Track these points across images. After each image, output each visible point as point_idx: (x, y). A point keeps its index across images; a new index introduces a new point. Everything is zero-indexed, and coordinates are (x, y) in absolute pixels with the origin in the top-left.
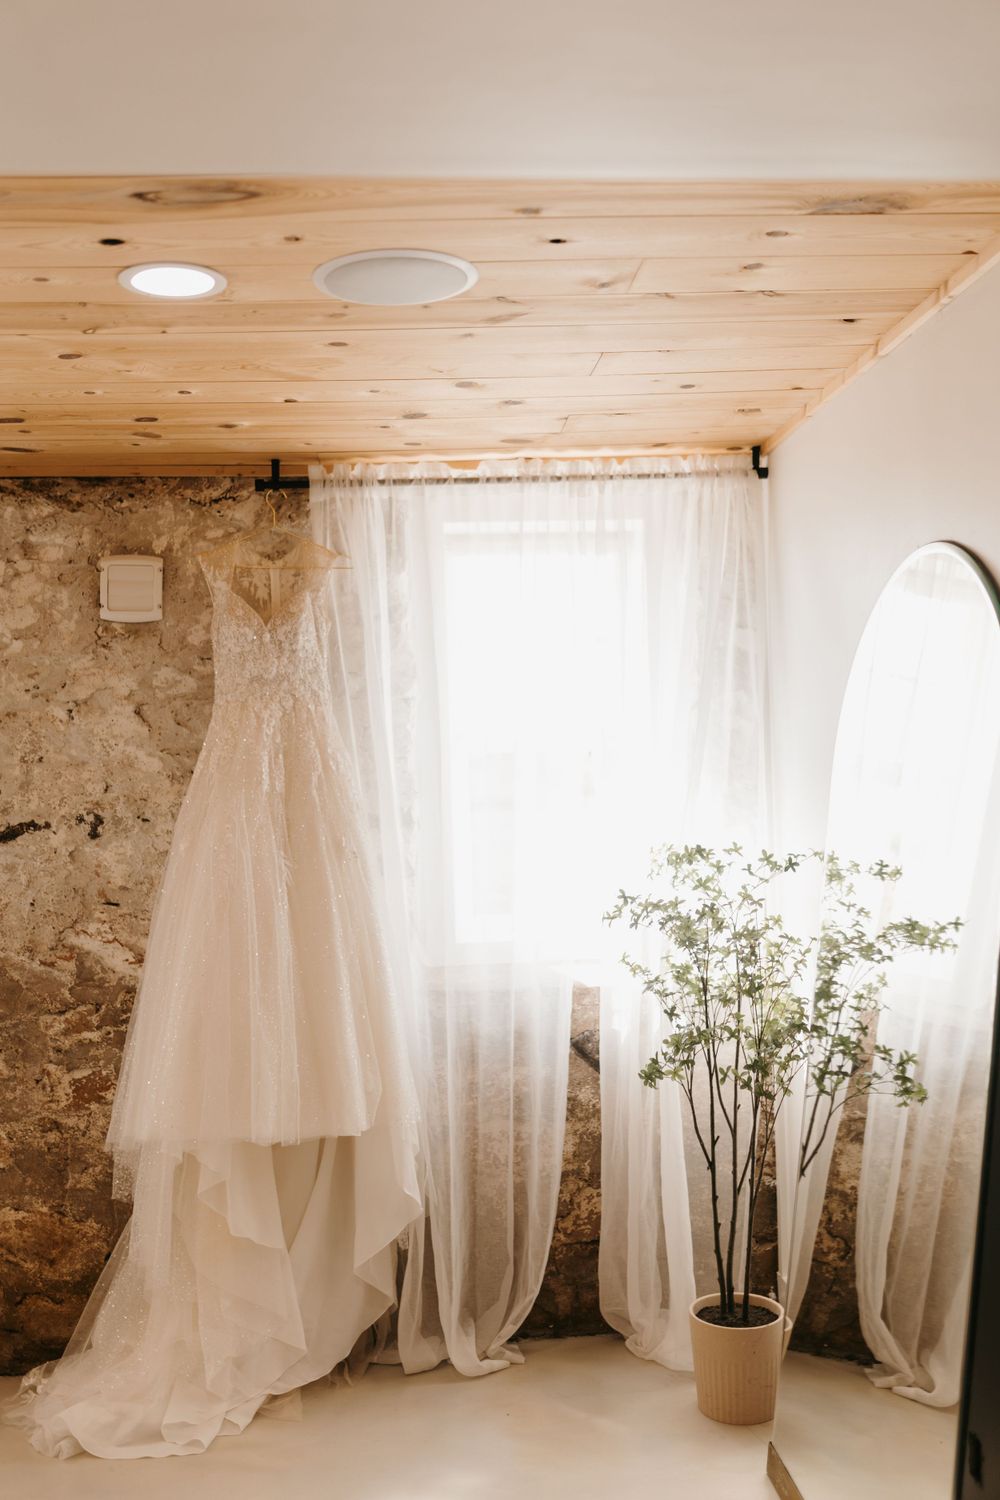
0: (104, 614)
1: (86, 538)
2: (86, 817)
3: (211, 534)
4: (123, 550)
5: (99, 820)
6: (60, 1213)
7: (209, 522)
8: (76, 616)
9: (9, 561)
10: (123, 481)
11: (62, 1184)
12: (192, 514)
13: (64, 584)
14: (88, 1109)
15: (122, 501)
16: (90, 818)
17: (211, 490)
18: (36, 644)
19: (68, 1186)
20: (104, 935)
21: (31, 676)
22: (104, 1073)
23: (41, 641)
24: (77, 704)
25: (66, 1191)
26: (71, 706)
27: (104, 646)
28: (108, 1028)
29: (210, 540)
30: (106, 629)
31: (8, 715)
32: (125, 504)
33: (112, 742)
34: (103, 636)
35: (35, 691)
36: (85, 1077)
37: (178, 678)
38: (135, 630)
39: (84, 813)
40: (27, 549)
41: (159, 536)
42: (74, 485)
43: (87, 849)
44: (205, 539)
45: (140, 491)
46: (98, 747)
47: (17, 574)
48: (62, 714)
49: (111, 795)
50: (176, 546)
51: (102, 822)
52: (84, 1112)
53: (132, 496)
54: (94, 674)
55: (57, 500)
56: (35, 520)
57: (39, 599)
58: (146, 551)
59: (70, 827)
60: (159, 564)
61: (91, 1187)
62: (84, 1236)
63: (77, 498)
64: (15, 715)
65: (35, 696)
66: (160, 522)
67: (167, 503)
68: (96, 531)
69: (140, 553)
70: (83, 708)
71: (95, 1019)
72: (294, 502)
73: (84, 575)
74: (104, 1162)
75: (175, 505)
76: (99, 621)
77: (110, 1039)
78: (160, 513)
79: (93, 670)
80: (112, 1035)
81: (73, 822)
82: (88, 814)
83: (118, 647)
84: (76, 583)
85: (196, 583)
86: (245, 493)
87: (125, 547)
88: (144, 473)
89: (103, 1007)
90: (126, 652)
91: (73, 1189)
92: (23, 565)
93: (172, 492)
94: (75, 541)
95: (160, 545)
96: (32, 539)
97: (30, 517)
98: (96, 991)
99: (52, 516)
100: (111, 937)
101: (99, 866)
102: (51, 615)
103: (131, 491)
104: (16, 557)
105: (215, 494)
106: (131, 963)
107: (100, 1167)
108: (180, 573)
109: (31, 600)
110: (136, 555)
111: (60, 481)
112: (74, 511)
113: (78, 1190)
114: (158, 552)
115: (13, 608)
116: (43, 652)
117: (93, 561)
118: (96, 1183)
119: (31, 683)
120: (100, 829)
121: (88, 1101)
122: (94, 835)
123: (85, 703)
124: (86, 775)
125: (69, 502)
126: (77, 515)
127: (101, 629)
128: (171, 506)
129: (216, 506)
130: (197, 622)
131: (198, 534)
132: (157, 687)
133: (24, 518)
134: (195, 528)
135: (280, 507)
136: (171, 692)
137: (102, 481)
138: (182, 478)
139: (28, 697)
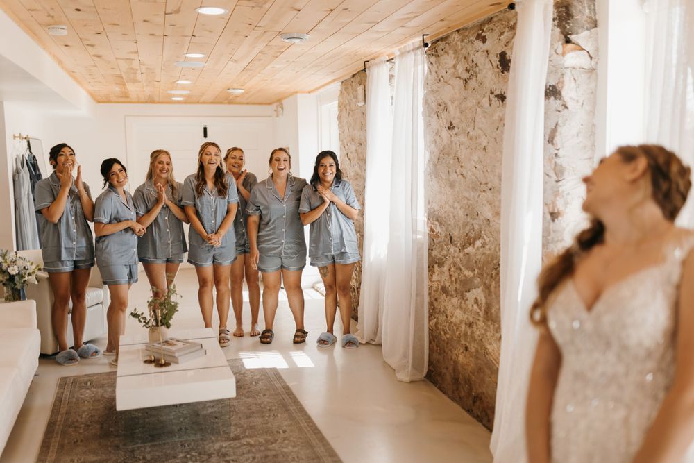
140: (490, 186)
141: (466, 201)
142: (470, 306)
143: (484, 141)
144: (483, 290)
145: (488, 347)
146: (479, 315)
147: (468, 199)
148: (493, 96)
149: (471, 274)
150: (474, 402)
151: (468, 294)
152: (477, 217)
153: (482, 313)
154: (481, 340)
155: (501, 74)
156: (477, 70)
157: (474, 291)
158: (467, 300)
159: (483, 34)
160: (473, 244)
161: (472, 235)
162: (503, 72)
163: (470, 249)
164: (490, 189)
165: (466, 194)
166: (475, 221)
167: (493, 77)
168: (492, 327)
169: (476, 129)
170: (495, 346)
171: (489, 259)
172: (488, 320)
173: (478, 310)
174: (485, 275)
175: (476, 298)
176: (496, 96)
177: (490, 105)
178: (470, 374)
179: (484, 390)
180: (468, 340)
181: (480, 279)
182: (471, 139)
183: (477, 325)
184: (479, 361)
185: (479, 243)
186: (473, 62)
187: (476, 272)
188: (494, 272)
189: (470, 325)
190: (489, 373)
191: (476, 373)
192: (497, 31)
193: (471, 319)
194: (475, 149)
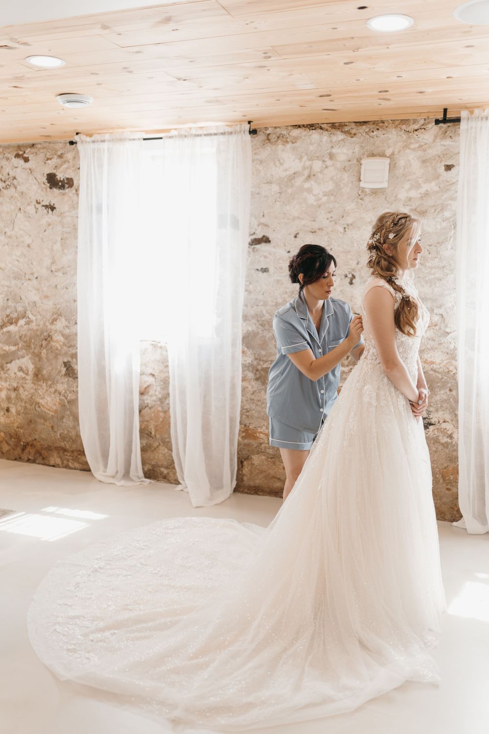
0: (362, 184)
1: (357, 150)
2: (348, 275)
3: (412, 146)
4: (373, 155)
5: (354, 277)
7: (412, 141)
8: (350, 185)
9: (323, 161)
10: (374, 123)
12: (405, 137)
13: (346, 171)
15: (373, 132)
16: (350, 276)
17: (414, 125)
18: (332, 198)
21: (329, 212)
23: (335, 197)
24: (348, 225)
26: (345, 226)
27: (361, 199)
29: (412, 149)
30: (362, 191)
31: (319, 229)
32: (375, 133)
33: (362, 243)
34: (362, 194)
35: (331, 219)
38: (375, 192)
39: (348, 273)
40: (331, 156)
41: (389, 148)
42: (353, 125)
43: (348, 289)
44: (409, 148)
45: (382, 127)
46: (355, 245)
47: (326, 167)
48: (342, 230)
49: (359, 266)
50: (396, 152)
51: (355, 278)
53: (378, 129)
54: (356, 212)
55: (345, 132)
56: (335, 142)
57: (335, 178)
58: (382, 155)
59: (342, 279)
60: (388, 161)
63: (354, 131)
64: (322, 229)
65: (331, 221)
66: (390, 141)
67: (394, 132)
68: (361, 146)
69: (380, 156)
70: (351, 227)
72: (453, 129)
73: (355, 167)
75: (397, 133)
76: (359, 188)
78: (390, 137)
79: (356, 210)
81: (343, 277)
82: (349, 274)
83: (367, 199)
84: (351, 170)
85: (405, 170)
86: (430, 126)
87: (373, 153)
88: (384, 119)
90: (370, 202)
92: (329, 163)
93: (396, 127)
94: (352, 151)
95: (388, 152)
96: (334, 151)
97: (334, 141)
99: (343, 140)
101: (352, 297)
102: (339, 185)
103: (378, 127)
104: (327, 159)
105: (416, 127)
108: (397, 165)
109: (332, 179)
110: (378, 157)
111: (347, 124)
112: (352, 137)
114: (388, 155)
115: (324, 182)
116: (335, 202)
117: (359, 160)
119: (329, 215)
120: (354, 281)
122: (351, 283)
123: (351, 225)
124: (349, 257)
125: (351, 133)
126: (354, 139)
127: (360, 191)
128: (395, 133)
129: (416, 133)
130: (403, 188)
131: (406, 147)
133: (331, 141)
134: (405, 144)
135: (446, 132)
137: (365, 123)
138: (402, 120)
139: (328, 222)
140: (36, 275)
141: (6, 289)
142: (13, 375)
143: (28, 240)
144: (31, 359)
145: (41, 401)
146: (27, 379)
147: (8, 287)
148: (40, 205)
149: (13, 348)
150: (23, 450)
151: (9, 365)
152: (21, 301)
153: (29, 378)
154: (31, 398)
155: (49, 189)
156: (15, 182)
157: (17, 361)
158: (8, 370)
159: (25, 155)
160: (16, 323)
161: (15, 315)
162: (51, 188)
163: (12, 328)
164: (36, 278)
165: (6, 283)
166: (19, 304)
167: (39, 191)
168: (45, 384)
169: (16, 229)
170: (49, 399)
171: (38, 333)
172: (39, 380)
173: (24, 375)
174: (33, 346)
175: (19, 367)
176: (43, 206)
177: (36, 212)
178: (17, 429)
179: (37, 437)
180: (13, 402)
181: (26, 350)
182: (10, 237)
183: (23, 387)
184: (29, 416)
185: (22, 322)
186: (9, 175)
187: (20, 345)
188: (44, 343)
189: (15, 389)
190: (42, 421)
191: (26, 427)
192: (41, 156)
193: (15, 385)
194: (17, 246)
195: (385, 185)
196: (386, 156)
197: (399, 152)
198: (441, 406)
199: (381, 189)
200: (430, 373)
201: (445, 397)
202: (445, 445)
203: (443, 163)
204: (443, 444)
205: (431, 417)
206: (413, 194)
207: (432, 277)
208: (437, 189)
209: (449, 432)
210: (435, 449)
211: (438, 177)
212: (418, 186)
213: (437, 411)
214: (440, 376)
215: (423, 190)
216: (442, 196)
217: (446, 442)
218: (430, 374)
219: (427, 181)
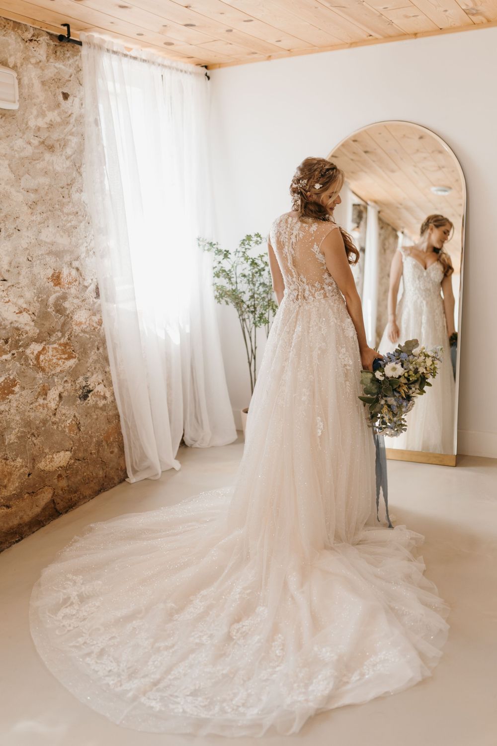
3: (32, 61)
6: (4, 459)
7: (30, 53)
11: (4, 443)
12: (22, 45)
14: (8, 399)
17: (27, 33)
19: (6, 444)
20: (4, 298)
22: (11, 377)
25: (6, 446)
28: (14, 351)
29: (33, 65)
36: (2, 382)
37: (25, 146)
41: (11, 56)
44: (30, 63)
49: (2, 215)
50: (19, 65)
52: (7, 401)
58: (6, 64)
60: (14, 74)
61: (16, 441)
62: (16, 468)
66: (10, 47)
67: (13, 36)
69: (3, 65)
71: (7, 347)
72: (62, 50)
74: (19, 426)
75: (16, 38)
77: (15, 357)
78: (10, 41)
80: (16, 355)
85: (29, 90)
89: (10, 340)
91: (9, 444)
95: (10, 62)
98: (4, 332)
100: (7, 299)
105: (29, 36)
106: (17, 313)
107: (18, 429)
108: (22, 82)
110: (1, 66)
113: (11, 444)
114: (11, 66)
118: (18, 438)
121: (8, 394)
128: (14, 38)
129: (31, 44)
130: (31, 113)
131: (27, 59)
132: (16, 150)
134: (25, 55)
135: (56, 52)
136: (22, 154)
195: (15, 107)
196: (9, 67)
197: (22, 66)
198: (95, 368)
199: (9, 110)
200: (81, 335)
201: (95, 357)
202: (103, 409)
203: (61, 90)
204: (101, 409)
205: (89, 383)
206: (41, 123)
207: (69, 224)
208: (58, 119)
209: (102, 394)
210: (95, 417)
211: (58, 105)
212: (43, 114)
213: (93, 374)
214: (88, 336)
215: (47, 119)
216: (65, 129)
217: (104, 405)
218: (81, 337)
219: (50, 109)
